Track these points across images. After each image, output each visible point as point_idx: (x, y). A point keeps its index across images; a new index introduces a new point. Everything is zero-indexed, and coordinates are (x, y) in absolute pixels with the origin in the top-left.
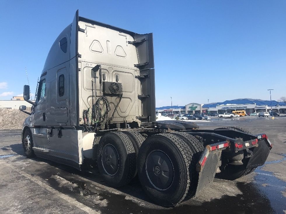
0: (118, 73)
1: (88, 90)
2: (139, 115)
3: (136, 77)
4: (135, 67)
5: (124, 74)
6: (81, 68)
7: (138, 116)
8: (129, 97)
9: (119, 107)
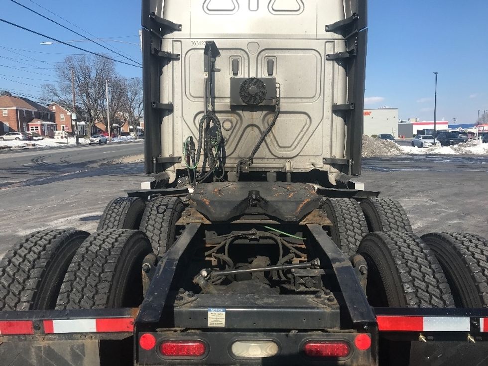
0: (275, 53)
1: (196, 100)
2: (334, 154)
3: (329, 58)
4: (327, 31)
5: (292, 53)
6: (180, 53)
7: (328, 156)
8: (303, 111)
9: (274, 135)
